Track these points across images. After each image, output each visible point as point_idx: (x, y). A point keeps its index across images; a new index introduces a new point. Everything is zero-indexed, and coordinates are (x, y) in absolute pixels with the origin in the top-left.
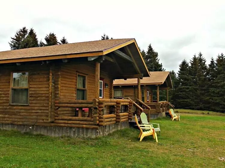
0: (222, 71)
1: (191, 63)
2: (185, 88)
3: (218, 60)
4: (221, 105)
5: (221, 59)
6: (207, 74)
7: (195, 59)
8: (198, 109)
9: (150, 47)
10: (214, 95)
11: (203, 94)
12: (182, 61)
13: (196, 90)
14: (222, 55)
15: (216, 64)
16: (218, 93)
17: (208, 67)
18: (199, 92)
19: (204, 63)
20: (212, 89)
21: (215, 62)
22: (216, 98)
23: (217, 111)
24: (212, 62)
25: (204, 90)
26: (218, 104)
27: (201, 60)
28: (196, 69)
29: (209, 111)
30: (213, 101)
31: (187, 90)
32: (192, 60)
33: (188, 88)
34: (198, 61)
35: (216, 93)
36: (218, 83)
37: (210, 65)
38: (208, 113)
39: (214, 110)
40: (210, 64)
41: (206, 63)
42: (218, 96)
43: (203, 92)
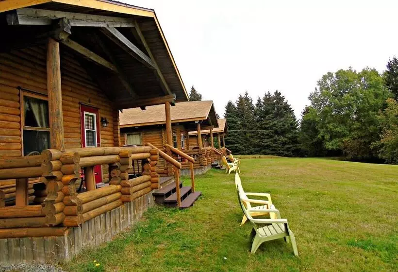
0: (270, 111)
1: (237, 104)
2: (234, 132)
3: (265, 99)
4: (271, 147)
5: (268, 97)
6: (255, 114)
7: (241, 98)
8: (249, 154)
9: (193, 88)
10: (264, 137)
11: (252, 137)
12: (228, 103)
13: (245, 133)
14: (269, 93)
15: (263, 103)
16: (268, 135)
17: (256, 107)
18: (248, 135)
19: (251, 102)
20: (261, 131)
21: (262, 101)
22: (266, 140)
23: (268, 154)
24: (259, 101)
25: (253, 132)
26: (268, 147)
27: (247, 99)
28: (243, 109)
29: (260, 154)
30: (263, 144)
31: (236, 134)
32: (238, 100)
33: (236, 132)
34: (244, 101)
35: (266, 135)
36: (267, 124)
37: (257, 105)
38: (260, 157)
39: (265, 154)
40: (257, 103)
41: (253, 103)
42: (268, 138)
43: (253, 134)
